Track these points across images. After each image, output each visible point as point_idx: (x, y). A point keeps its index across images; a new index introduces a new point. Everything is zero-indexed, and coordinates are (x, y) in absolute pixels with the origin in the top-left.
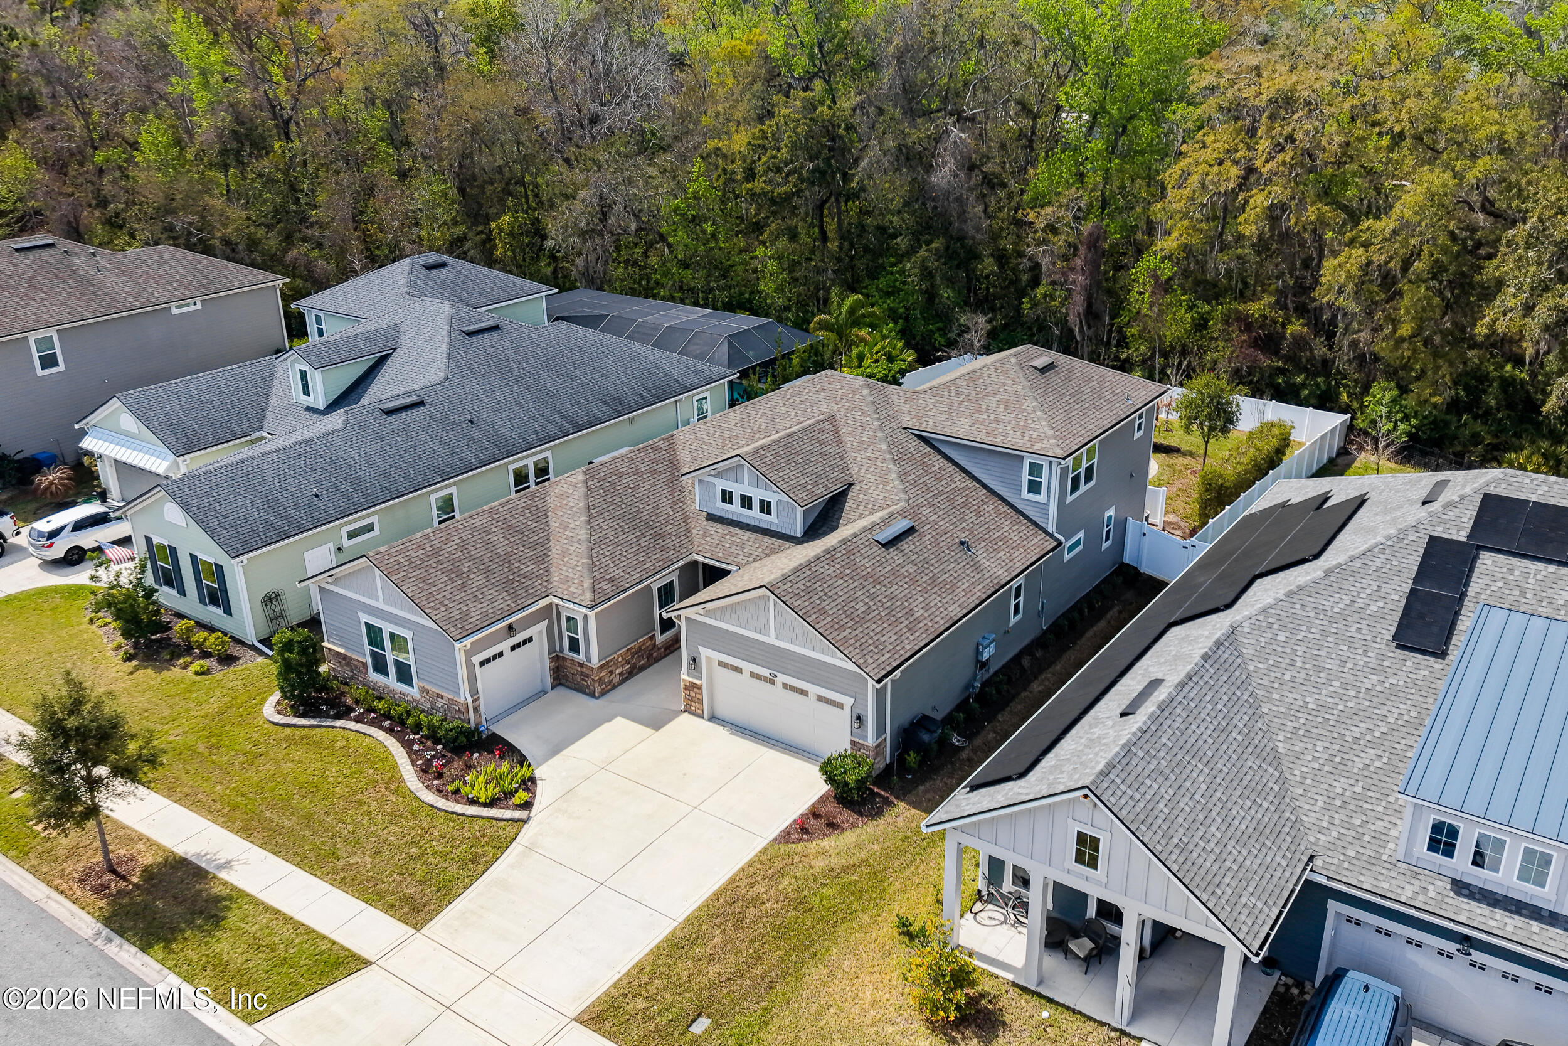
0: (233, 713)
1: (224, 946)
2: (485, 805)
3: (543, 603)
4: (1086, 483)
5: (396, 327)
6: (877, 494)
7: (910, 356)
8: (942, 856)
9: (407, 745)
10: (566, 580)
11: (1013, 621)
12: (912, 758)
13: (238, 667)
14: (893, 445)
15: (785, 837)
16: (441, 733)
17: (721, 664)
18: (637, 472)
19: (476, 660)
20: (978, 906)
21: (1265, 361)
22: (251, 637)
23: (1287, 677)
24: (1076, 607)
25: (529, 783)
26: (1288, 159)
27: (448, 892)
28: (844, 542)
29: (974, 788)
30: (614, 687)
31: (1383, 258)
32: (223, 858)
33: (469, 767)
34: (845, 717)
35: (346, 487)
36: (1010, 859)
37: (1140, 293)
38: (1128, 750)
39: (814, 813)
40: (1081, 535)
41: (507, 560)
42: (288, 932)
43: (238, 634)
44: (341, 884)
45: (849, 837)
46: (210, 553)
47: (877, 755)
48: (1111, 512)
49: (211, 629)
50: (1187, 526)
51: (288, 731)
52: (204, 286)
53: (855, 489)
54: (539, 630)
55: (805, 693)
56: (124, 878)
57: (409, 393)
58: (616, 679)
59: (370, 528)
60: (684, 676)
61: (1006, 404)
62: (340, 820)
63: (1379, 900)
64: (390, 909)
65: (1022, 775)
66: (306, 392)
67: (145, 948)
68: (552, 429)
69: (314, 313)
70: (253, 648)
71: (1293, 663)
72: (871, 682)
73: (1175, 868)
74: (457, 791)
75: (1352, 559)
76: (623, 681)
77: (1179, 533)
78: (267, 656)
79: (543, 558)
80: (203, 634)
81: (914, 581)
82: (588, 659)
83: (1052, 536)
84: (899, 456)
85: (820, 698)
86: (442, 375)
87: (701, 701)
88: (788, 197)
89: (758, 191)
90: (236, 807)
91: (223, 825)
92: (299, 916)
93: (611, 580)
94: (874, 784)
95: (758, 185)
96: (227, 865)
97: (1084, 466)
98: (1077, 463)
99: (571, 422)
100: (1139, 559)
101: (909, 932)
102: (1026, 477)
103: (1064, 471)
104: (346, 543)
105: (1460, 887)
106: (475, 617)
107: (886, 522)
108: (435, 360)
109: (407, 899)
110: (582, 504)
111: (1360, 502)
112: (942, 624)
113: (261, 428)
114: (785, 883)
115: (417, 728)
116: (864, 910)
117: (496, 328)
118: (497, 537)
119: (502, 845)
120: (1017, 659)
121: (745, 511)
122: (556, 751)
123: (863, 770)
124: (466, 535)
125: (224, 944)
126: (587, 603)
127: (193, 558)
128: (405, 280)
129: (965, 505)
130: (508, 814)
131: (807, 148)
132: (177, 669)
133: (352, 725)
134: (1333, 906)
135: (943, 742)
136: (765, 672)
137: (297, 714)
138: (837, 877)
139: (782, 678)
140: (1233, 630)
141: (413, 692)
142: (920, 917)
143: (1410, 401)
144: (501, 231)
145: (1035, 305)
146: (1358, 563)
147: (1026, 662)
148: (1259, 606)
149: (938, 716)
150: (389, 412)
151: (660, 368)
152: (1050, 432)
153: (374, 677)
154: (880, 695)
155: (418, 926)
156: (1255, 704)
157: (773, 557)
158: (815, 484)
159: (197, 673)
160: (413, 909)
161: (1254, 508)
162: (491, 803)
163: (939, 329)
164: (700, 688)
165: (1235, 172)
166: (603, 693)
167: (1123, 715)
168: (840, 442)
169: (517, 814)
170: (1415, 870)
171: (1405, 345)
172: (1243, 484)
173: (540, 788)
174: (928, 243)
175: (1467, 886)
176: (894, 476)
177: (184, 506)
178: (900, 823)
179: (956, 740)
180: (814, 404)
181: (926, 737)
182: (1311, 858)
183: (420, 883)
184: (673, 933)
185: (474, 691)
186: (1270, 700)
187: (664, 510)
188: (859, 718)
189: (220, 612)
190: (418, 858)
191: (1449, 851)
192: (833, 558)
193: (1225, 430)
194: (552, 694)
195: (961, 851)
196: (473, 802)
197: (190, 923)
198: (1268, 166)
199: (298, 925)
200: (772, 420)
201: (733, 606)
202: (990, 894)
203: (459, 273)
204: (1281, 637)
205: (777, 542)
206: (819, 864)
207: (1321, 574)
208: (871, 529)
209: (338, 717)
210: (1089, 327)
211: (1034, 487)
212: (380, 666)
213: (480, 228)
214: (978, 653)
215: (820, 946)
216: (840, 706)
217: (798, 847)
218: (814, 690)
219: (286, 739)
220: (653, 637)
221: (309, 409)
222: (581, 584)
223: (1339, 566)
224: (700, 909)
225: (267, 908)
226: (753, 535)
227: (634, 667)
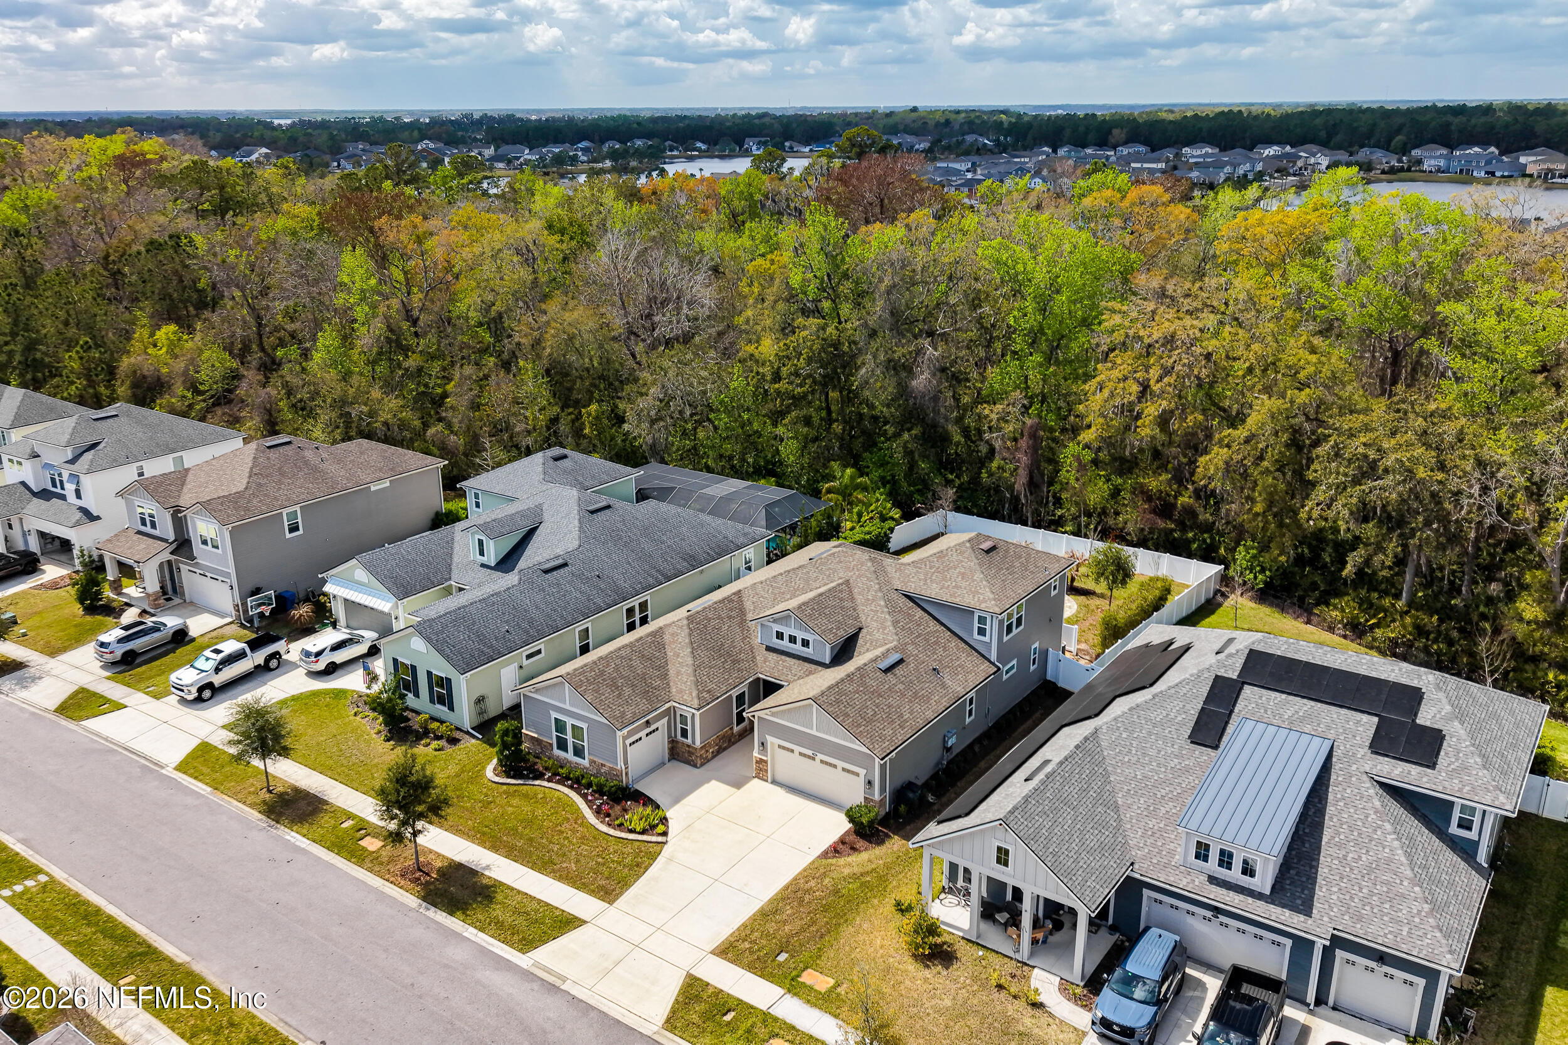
0: (464, 776)
1: (498, 912)
2: (639, 833)
3: (667, 706)
4: (1017, 627)
5: (540, 507)
6: (878, 635)
7: (896, 514)
8: (921, 867)
9: (584, 797)
10: (680, 691)
11: (968, 720)
12: (902, 808)
13: (461, 745)
14: (888, 601)
15: (825, 855)
16: (606, 789)
17: (779, 746)
18: (720, 617)
19: (628, 742)
20: (943, 896)
21: (1161, 524)
22: (467, 725)
23: (1126, 759)
24: (1011, 711)
25: (664, 820)
26: (1172, 381)
27: (625, 884)
28: (859, 669)
29: (939, 822)
30: (709, 761)
31: (1240, 457)
32: (484, 863)
33: (625, 810)
34: (860, 782)
35: (525, 625)
36: (962, 864)
37: (1068, 471)
38: (1026, 799)
39: (842, 841)
40: (1014, 662)
41: (643, 677)
42: (535, 905)
43: (459, 725)
44: (560, 879)
45: (864, 856)
46: (443, 669)
47: (880, 806)
48: (1036, 645)
49: (442, 722)
50: (1094, 653)
51: (505, 787)
52: (392, 470)
53: (864, 631)
54: (662, 723)
55: (835, 766)
56: (428, 874)
57: (557, 557)
58: (710, 756)
59: (539, 652)
60: (756, 754)
61: (963, 575)
62: (551, 842)
63: (1168, 887)
64: (592, 893)
65: (967, 814)
66: (482, 553)
67: (451, 913)
68: (651, 580)
69: (473, 491)
70: (468, 733)
71: (1130, 751)
72: (877, 760)
73: (1049, 864)
74: (621, 825)
75: (1170, 688)
76: (713, 757)
77: (1087, 657)
78: (478, 739)
79: (665, 676)
80: (437, 724)
81: (903, 695)
82: (694, 742)
83: (993, 664)
84: (892, 609)
85: (844, 769)
86: (576, 543)
87: (766, 771)
88: (804, 396)
89: (783, 390)
90: (484, 834)
91: (478, 844)
92: (538, 897)
93: (709, 691)
94: (879, 824)
95: (782, 386)
96: (488, 867)
97: (1015, 617)
98: (1010, 616)
99: (662, 575)
100: (1057, 677)
101: (902, 909)
102: (976, 625)
103: (1001, 622)
104: (525, 662)
105: (1212, 880)
106: (629, 715)
107: (885, 655)
108: (571, 532)
109: (602, 888)
110: (687, 641)
111: (1187, 648)
112: (921, 723)
113: (450, 579)
114: (827, 881)
115: (589, 785)
116: (875, 897)
117: (608, 507)
118: (636, 662)
119: (653, 857)
120: (970, 746)
121: (792, 645)
122: (677, 800)
123: (872, 815)
124: (618, 662)
125: (497, 911)
126: (696, 706)
127: (429, 674)
128: (540, 469)
129: (936, 643)
130: (654, 839)
131: (821, 360)
132: (421, 747)
133: (545, 784)
134: (1146, 892)
135: (922, 798)
136: (810, 753)
137: (508, 777)
138: (858, 878)
139: (820, 757)
140: (1096, 730)
141: (585, 763)
142: (908, 897)
143: (1265, 558)
144: (589, 415)
145: (991, 475)
146: (1173, 691)
147: (977, 748)
148: (1113, 716)
149: (919, 783)
150: (546, 572)
151: (720, 533)
152: (992, 596)
153: (557, 752)
154: (883, 767)
155: (611, 902)
156: (1106, 775)
157: (811, 677)
158: (838, 628)
159: (436, 750)
160: (606, 893)
161: (1129, 647)
162: (643, 832)
163: (918, 491)
164: (766, 762)
165: (1135, 388)
166: (702, 765)
167: (1026, 780)
168: (853, 599)
169: (660, 839)
170: (1189, 869)
171: (1260, 519)
172: (1133, 624)
173: (671, 823)
174: (909, 430)
175: (1216, 879)
176: (889, 623)
177: (428, 639)
178: (895, 848)
179: (931, 798)
180: (835, 571)
181: (911, 795)
182: (1132, 864)
183: (607, 878)
184: (762, 907)
185: (626, 763)
186: (1115, 773)
187: (739, 643)
188: (869, 782)
189: (445, 709)
190: (604, 864)
191: (1206, 859)
192: (852, 680)
193: (1124, 583)
194: (668, 765)
195: (932, 859)
196: (631, 831)
197: (475, 900)
198: (1159, 385)
199: (539, 901)
200: (807, 581)
201: (789, 710)
202: (950, 888)
203: (576, 462)
204: (1124, 735)
205: (813, 667)
206: (846, 871)
207: (1150, 697)
208: (875, 660)
209: (535, 778)
210: (1031, 494)
211: (982, 632)
212: (562, 745)
213: (571, 410)
214: (945, 742)
215: (849, 916)
216: (857, 775)
217: (834, 861)
218: (841, 764)
219: (505, 792)
220: (732, 729)
221: (483, 565)
222: (691, 694)
223: (1161, 692)
224: (776, 894)
225: (519, 892)
226: (797, 662)
227: (720, 747)
